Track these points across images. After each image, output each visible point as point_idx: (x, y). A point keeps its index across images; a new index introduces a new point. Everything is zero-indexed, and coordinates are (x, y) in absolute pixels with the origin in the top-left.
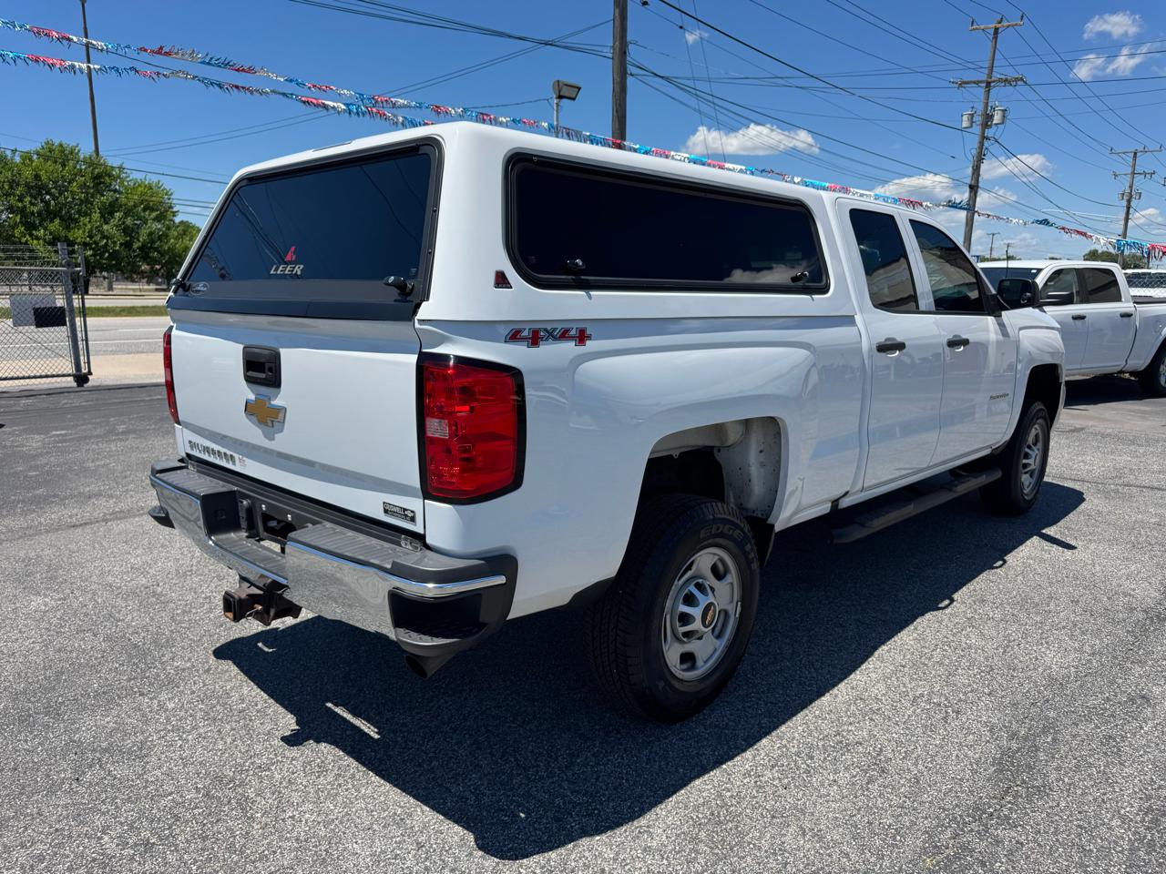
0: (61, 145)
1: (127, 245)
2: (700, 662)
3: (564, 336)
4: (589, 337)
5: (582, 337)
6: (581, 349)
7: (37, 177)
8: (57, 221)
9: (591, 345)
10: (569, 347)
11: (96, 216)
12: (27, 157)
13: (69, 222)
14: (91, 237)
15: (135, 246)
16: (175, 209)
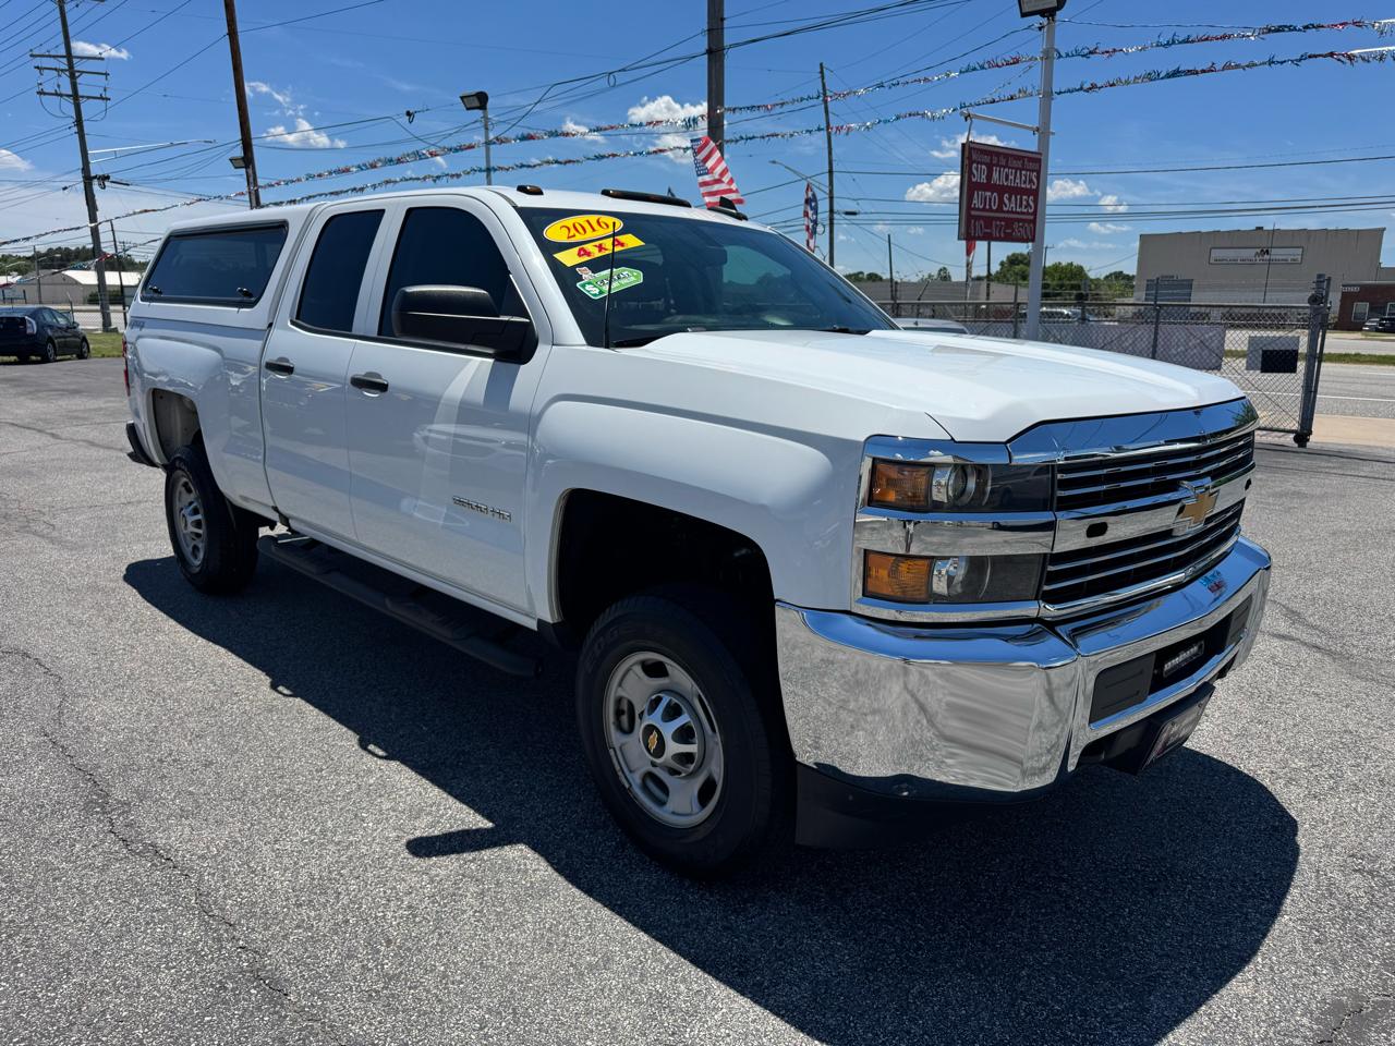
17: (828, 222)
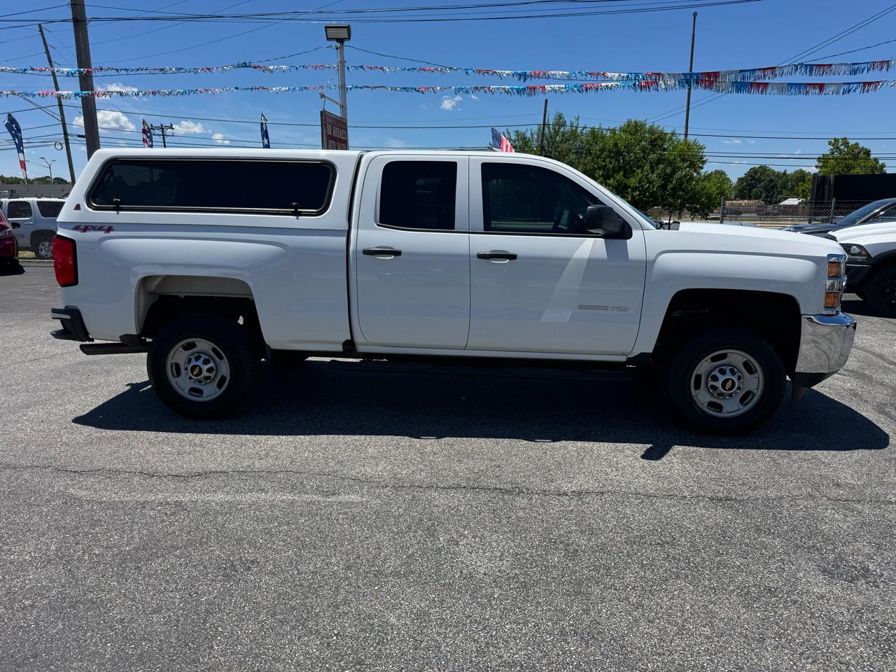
0: (636, 122)
1: (664, 187)
2: (204, 395)
3: (100, 229)
4: (113, 230)
5: (109, 229)
6: (107, 235)
7: (616, 145)
8: (621, 173)
9: (112, 233)
10: (101, 234)
11: (647, 167)
12: (613, 131)
13: (628, 173)
14: (639, 183)
15: (669, 187)
16: (705, 159)
17: (64, 142)
